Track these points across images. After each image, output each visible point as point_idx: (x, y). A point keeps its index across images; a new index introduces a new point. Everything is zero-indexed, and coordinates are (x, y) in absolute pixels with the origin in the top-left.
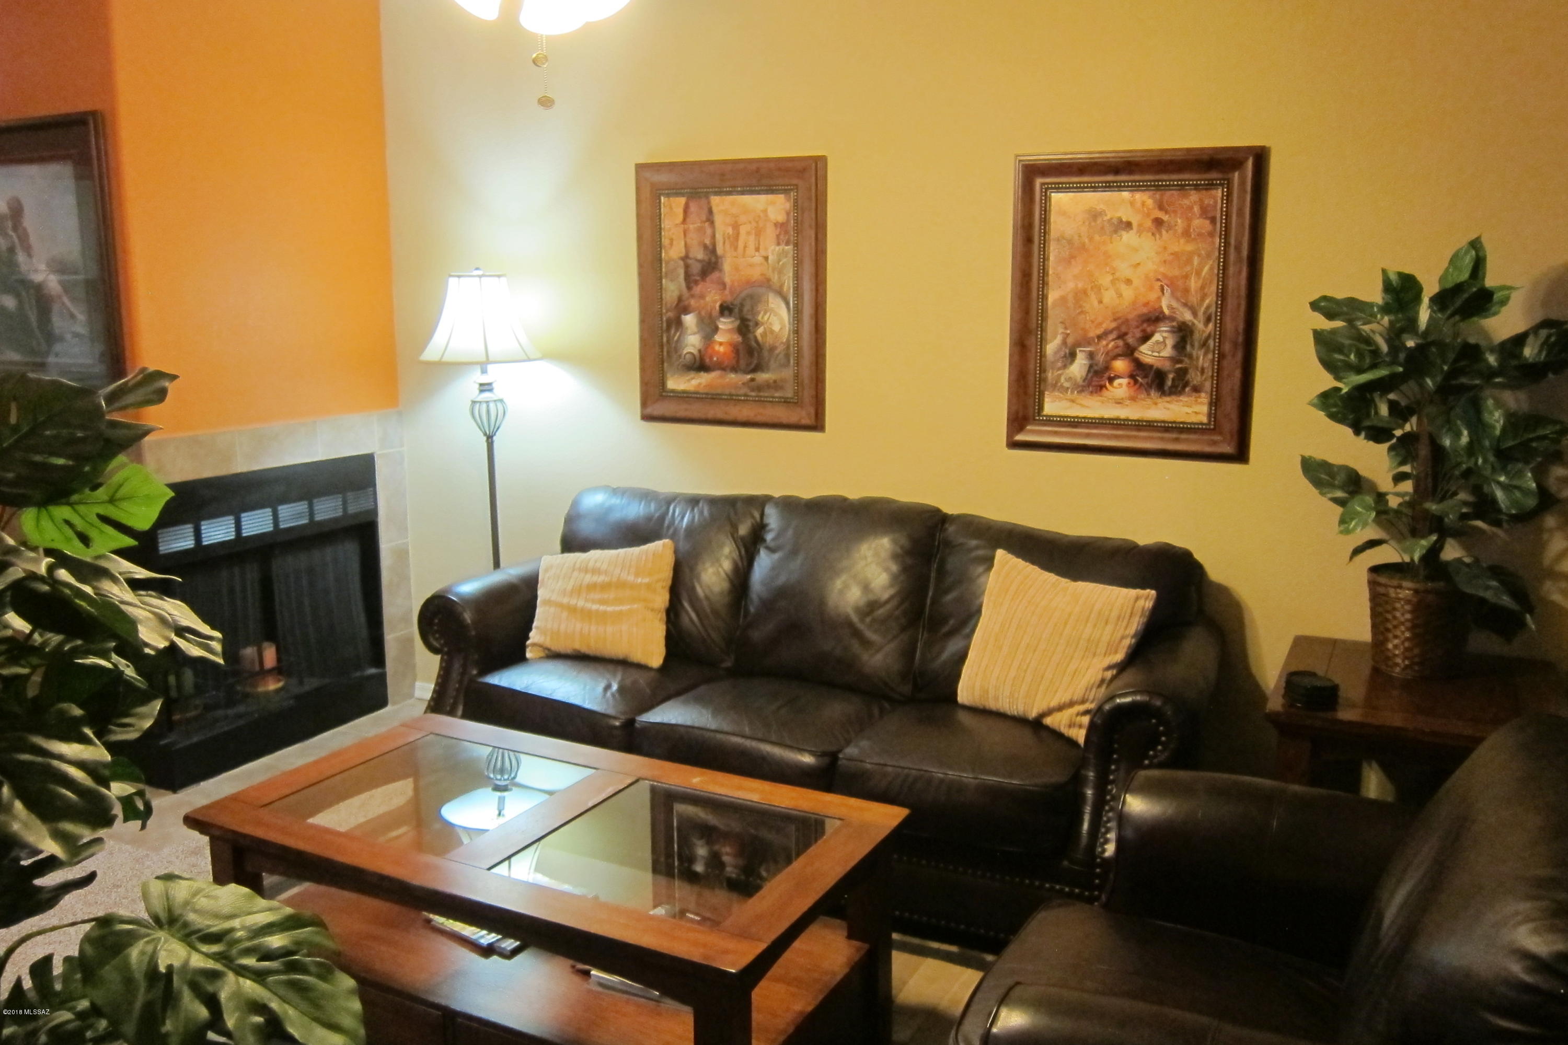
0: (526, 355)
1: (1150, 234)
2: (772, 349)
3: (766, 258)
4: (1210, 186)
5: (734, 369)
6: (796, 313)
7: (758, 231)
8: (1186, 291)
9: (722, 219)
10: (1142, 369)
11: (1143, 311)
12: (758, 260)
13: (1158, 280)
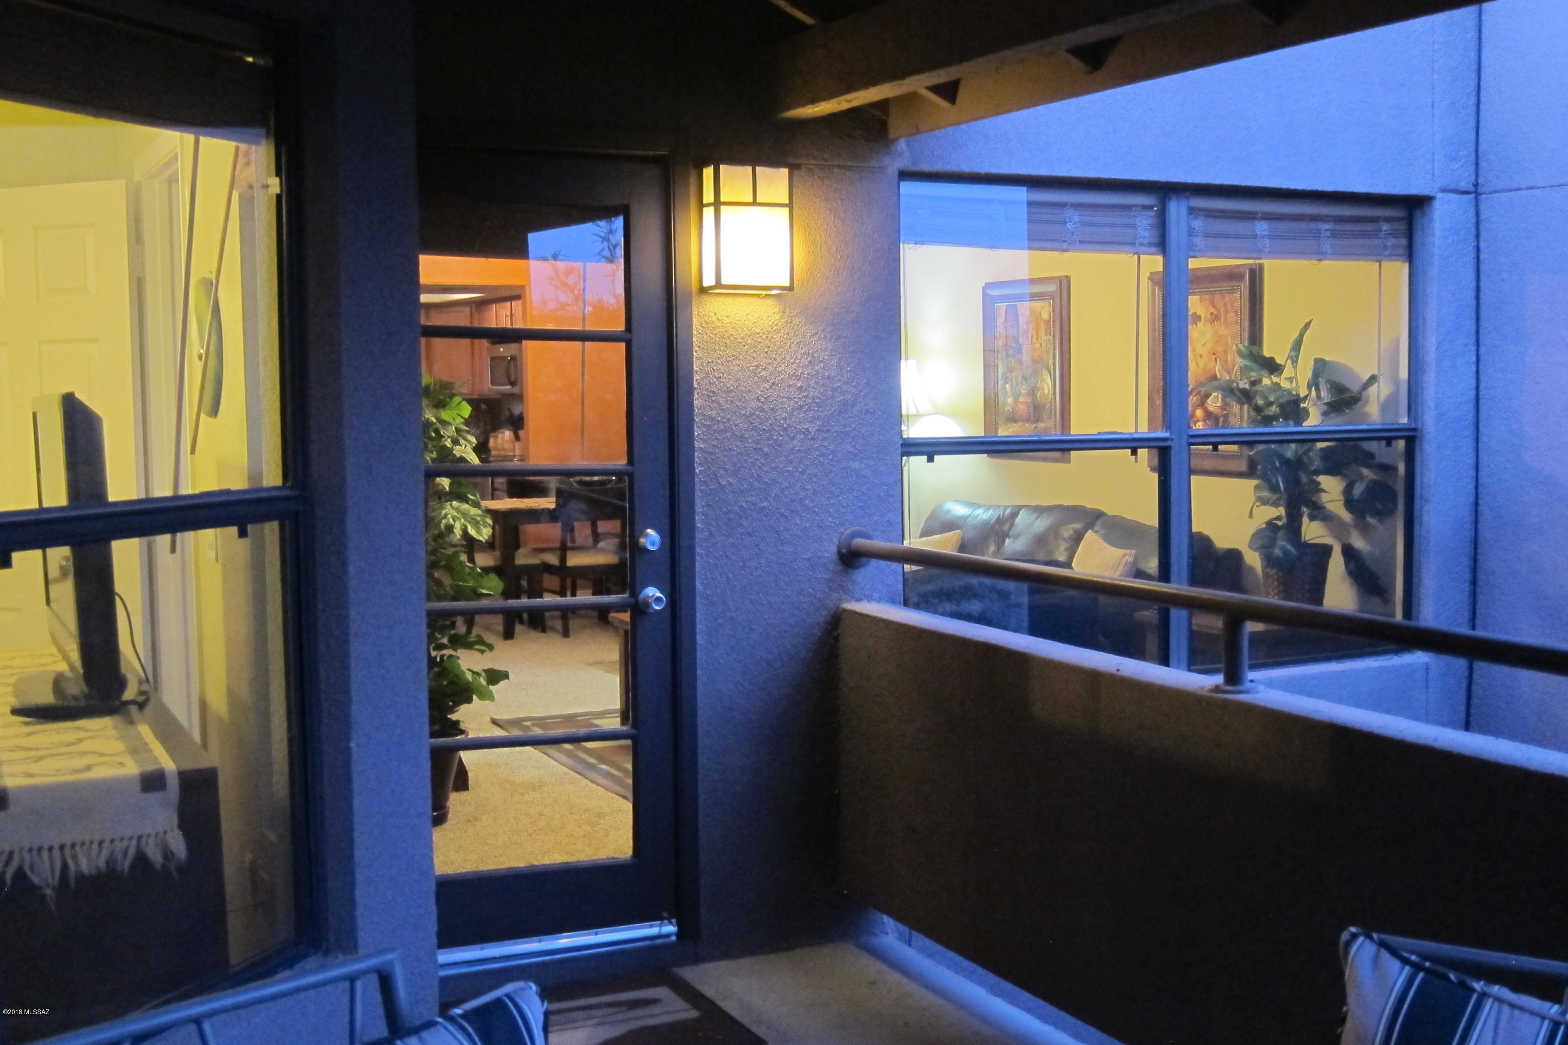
0: (917, 410)
1: (1209, 324)
3: (1041, 345)
4: (1233, 291)
5: (1028, 421)
6: (1055, 379)
7: (1037, 327)
8: (1226, 361)
9: (1022, 320)
10: (1208, 415)
11: (1209, 375)
12: (1038, 345)
13: (1214, 354)
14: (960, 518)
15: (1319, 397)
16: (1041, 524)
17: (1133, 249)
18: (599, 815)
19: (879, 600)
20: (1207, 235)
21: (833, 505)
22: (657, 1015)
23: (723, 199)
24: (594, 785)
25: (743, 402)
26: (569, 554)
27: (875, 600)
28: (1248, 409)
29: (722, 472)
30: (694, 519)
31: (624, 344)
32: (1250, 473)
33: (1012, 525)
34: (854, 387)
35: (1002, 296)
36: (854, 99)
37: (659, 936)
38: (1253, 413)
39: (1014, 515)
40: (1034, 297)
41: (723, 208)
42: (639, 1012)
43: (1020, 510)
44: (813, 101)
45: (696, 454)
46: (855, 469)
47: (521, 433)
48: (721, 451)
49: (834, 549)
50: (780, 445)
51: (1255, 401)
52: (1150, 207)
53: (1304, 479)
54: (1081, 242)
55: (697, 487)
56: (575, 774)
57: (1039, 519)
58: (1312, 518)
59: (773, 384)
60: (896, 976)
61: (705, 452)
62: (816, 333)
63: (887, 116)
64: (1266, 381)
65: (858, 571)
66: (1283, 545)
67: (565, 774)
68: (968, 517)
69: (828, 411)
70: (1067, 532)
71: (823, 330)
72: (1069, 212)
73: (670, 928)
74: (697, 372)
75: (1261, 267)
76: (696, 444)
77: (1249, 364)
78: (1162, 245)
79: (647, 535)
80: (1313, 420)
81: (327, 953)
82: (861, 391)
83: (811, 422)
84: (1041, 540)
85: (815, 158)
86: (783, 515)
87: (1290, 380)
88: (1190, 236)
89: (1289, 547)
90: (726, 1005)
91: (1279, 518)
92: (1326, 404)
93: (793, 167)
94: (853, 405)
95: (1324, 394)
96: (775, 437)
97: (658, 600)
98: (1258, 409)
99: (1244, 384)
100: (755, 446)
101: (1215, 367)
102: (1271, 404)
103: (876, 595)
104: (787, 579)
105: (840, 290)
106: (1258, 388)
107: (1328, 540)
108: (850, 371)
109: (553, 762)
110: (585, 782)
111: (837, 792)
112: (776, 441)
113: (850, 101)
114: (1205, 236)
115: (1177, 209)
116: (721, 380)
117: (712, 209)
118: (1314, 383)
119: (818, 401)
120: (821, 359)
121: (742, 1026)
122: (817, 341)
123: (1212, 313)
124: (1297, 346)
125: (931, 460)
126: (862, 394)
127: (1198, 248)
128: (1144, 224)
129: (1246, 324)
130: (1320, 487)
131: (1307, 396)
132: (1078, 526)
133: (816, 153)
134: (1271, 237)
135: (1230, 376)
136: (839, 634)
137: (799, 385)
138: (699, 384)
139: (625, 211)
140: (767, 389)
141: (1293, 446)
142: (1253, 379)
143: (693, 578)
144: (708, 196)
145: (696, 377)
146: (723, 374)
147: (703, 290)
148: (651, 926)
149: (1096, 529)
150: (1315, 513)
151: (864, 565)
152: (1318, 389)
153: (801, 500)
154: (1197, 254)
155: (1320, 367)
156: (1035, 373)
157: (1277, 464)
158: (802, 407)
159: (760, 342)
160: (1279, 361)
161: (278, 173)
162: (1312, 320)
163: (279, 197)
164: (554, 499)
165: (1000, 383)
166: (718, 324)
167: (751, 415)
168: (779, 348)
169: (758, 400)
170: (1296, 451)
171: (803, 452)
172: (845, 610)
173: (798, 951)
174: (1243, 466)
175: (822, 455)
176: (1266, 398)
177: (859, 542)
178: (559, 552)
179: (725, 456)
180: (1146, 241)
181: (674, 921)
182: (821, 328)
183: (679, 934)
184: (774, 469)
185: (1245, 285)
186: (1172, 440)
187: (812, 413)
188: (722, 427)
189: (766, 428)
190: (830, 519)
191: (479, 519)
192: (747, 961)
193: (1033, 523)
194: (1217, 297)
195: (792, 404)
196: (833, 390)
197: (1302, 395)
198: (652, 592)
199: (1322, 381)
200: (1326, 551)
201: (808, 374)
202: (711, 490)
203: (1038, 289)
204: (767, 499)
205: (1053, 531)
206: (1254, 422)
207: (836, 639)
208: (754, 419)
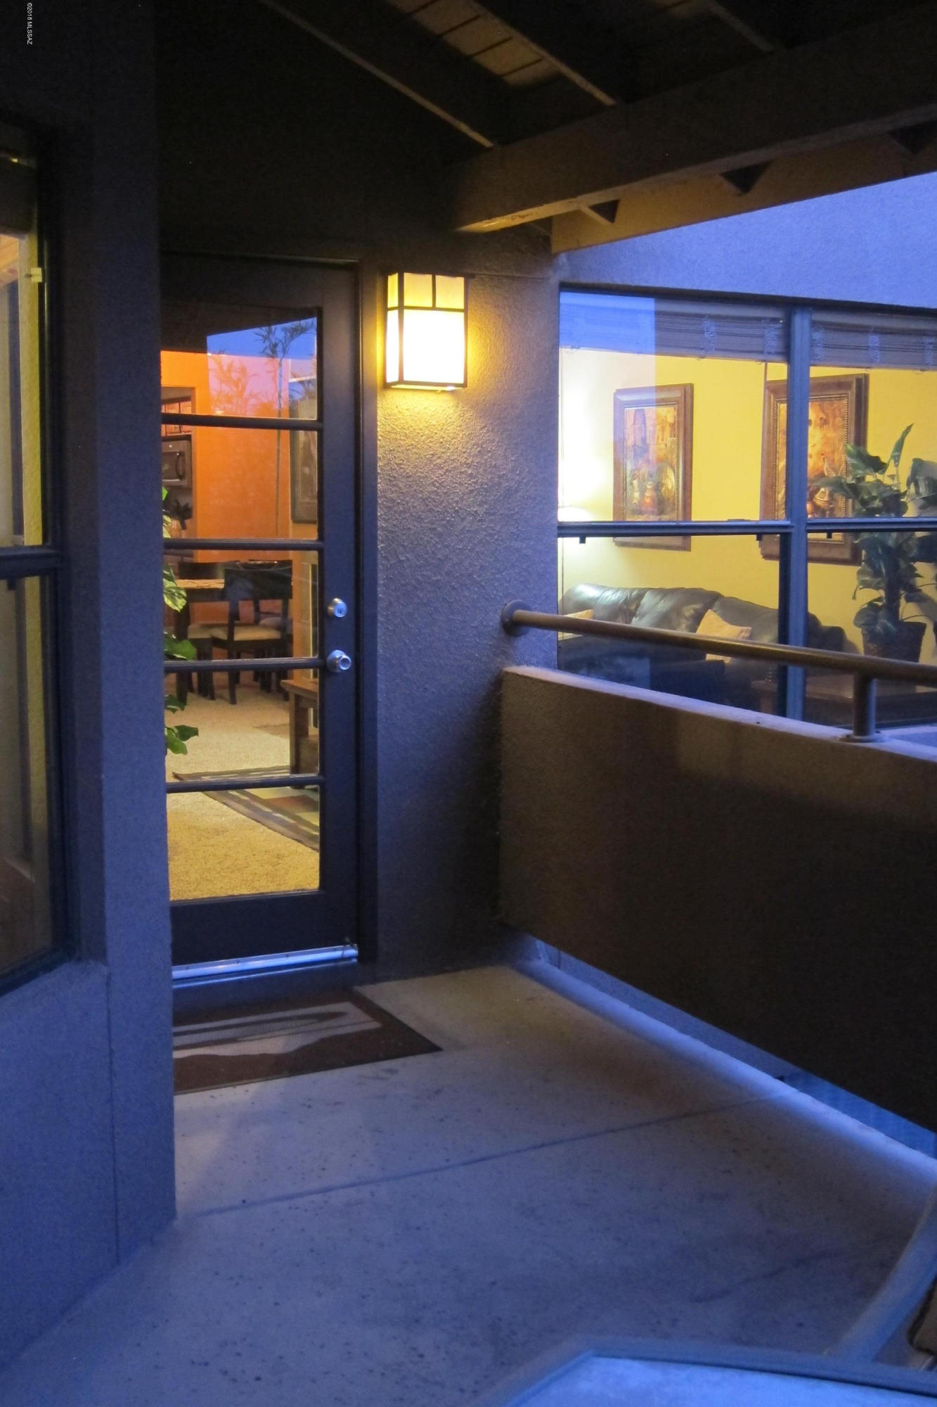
2: (669, 499)
3: (666, 445)
4: (840, 398)
5: (652, 510)
6: (678, 478)
7: (663, 429)
8: (833, 461)
9: (649, 422)
10: (816, 508)
11: (817, 473)
12: (663, 446)
13: (822, 455)
14: (591, 599)
15: (917, 493)
16: (664, 605)
17: (761, 357)
18: (278, 856)
19: (537, 665)
20: (826, 346)
21: (498, 580)
22: (345, 1026)
23: (406, 303)
24: (270, 831)
25: (420, 487)
26: (236, 629)
27: (533, 664)
28: (853, 502)
29: (401, 548)
30: (375, 591)
31: (316, 433)
32: (854, 560)
33: (638, 606)
34: (517, 475)
35: (630, 401)
36: (527, 215)
37: (342, 959)
38: (858, 506)
39: (640, 596)
40: (661, 403)
41: (406, 312)
42: (325, 1024)
43: (646, 592)
44: (490, 216)
45: (379, 532)
46: (517, 548)
47: (187, 522)
48: (400, 529)
49: (497, 618)
50: (452, 526)
51: (861, 495)
52: (774, 320)
53: (903, 564)
54: (717, 349)
55: (379, 561)
56: (253, 821)
57: (662, 601)
58: (909, 600)
59: (447, 470)
60: (549, 994)
61: (386, 531)
62: (484, 427)
63: (551, 233)
64: (870, 478)
65: (519, 638)
66: (883, 622)
67: (244, 821)
68: (598, 598)
69: (495, 496)
70: (689, 611)
71: (492, 424)
72: (707, 323)
73: (352, 952)
74: (380, 458)
75: (866, 377)
76: (379, 524)
77: (855, 462)
78: (787, 354)
79: (335, 604)
80: (911, 513)
81: (79, 960)
82: (523, 478)
83: (480, 505)
84: (665, 619)
85: (486, 268)
86: (454, 588)
87: (892, 477)
88: (812, 346)
89: (889, 625)
90: (404, 1018)
91: (879, 599)
92: (924, 498)
93: (468, 277)
94: (517, 491)
95: (922, 490)
96: (448, 519)
97: (345, 660)
98: (864, 503)
99: (850, 480)
100: (430, 526)
101: (823, 465)
102: (875, 498)
103: (534, 660)
104: (456, 645)
105: (506, 388)
106: (862, 484)
107: (921, 620)
108: (515, 460)
109: (232, 811)
110: (263, 828)
111: (498, 833)
112: (449, 521)
113: (523, 217)
114: (824, 347)
115: (801, 322)
116: (402, 466)
117: (396, 312)
118: (913, 480)
119: (486, 486)
120: (489, 449)
121: (419, 1036)
122: (486, 433)
123: (821, 419)
124: (899, 446)
125: (583, 541)
126: (525, 481)
127: (818, 357)
128: (772, 335)
129: (852, 428)
130: (916, 572)
131: (906, 492)
132: (698, 606)
133: (488, 264)
134: (881, 349)
135: (837, 473)
136: (502, 694)
137: (470, 472)
138: (382, 469)
139: (319, 313)
140: (442, 476)
141: (894, 535)
142: (859, 476)
143: (375, 644)
144: (393, 300)
145: (380, 463)
146: (403, 461)
147: (387, 386)
148: (335, 950)
149: (714, 609)
150: (911, 595)
151: (524, 633)
152: (917, 486)
153: (470, 575)
154: (817, 362)
155: (918, 465)
156: (661, 471)
157: (880, 551)
158: (471, 491)
159: (436, 433)
160: (884, 459)
161: (40, 264)
162: (912, 425)
163: (41, 286)
164: (223, 581)
165: (628, 479)
166: (399, 417)
167: (427, 499)
168: (453, 439)
169: (434, 485)
170: (897, 539)
171: (472, 532)
172: (507, 673)
173: (463, 974)
174: (847, 554)
175: (490, 535)
176: (869, 493)
177: (519, 612)
178: (227, 628)
179: (404, 534)
180: (773, 350)
181: (355, 945)
182: (490, 422)
183: (359, 957)
184: (446, 547)
185: (852, 393)
186: (793, 527)
187: (481, 497)
188: (401, 508)
189: (440, 510)
190: (495, 592)
191: (174, 591)
192: (419, 981)
193: (657, 603)
194: (826, 404)
195: (463, 488)
196: (500, 477)
197: (902, 491)
198: (339, 654)
199: (921, 479)
200: (920, 628)
201: (478, 463)
202: (391, 565)
203: (663, 395)
204: (440, 574)
205: (676, 610)
206: (859, 514)
207: (499, 699)
208: (429, 502)
